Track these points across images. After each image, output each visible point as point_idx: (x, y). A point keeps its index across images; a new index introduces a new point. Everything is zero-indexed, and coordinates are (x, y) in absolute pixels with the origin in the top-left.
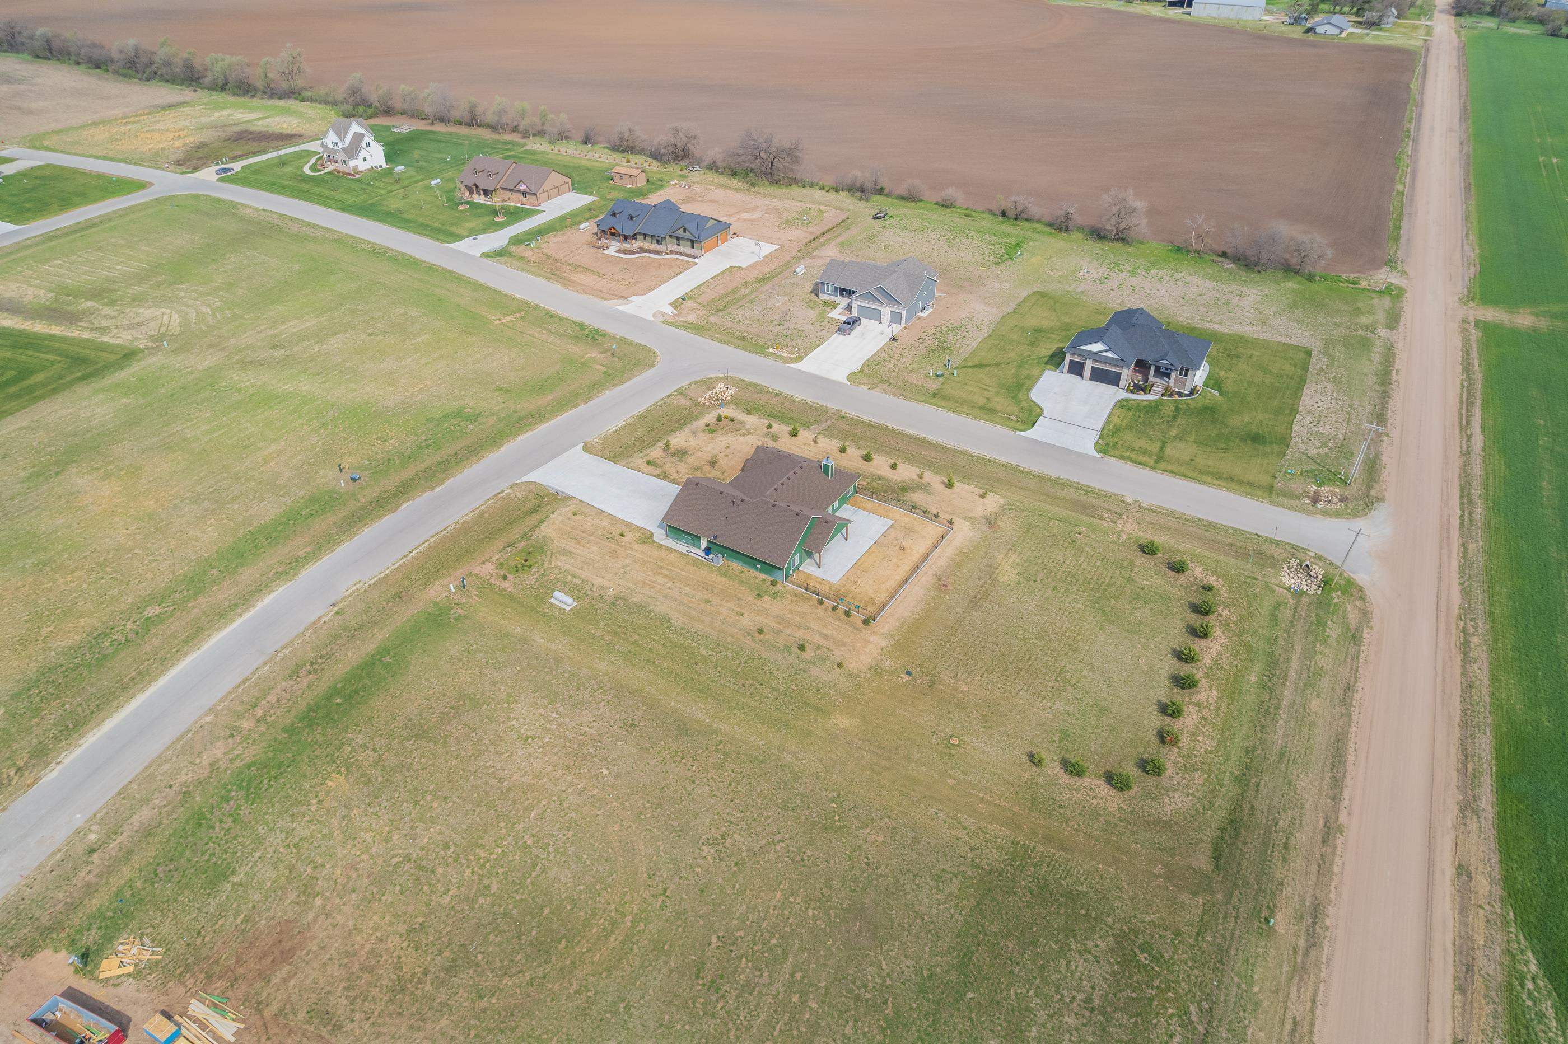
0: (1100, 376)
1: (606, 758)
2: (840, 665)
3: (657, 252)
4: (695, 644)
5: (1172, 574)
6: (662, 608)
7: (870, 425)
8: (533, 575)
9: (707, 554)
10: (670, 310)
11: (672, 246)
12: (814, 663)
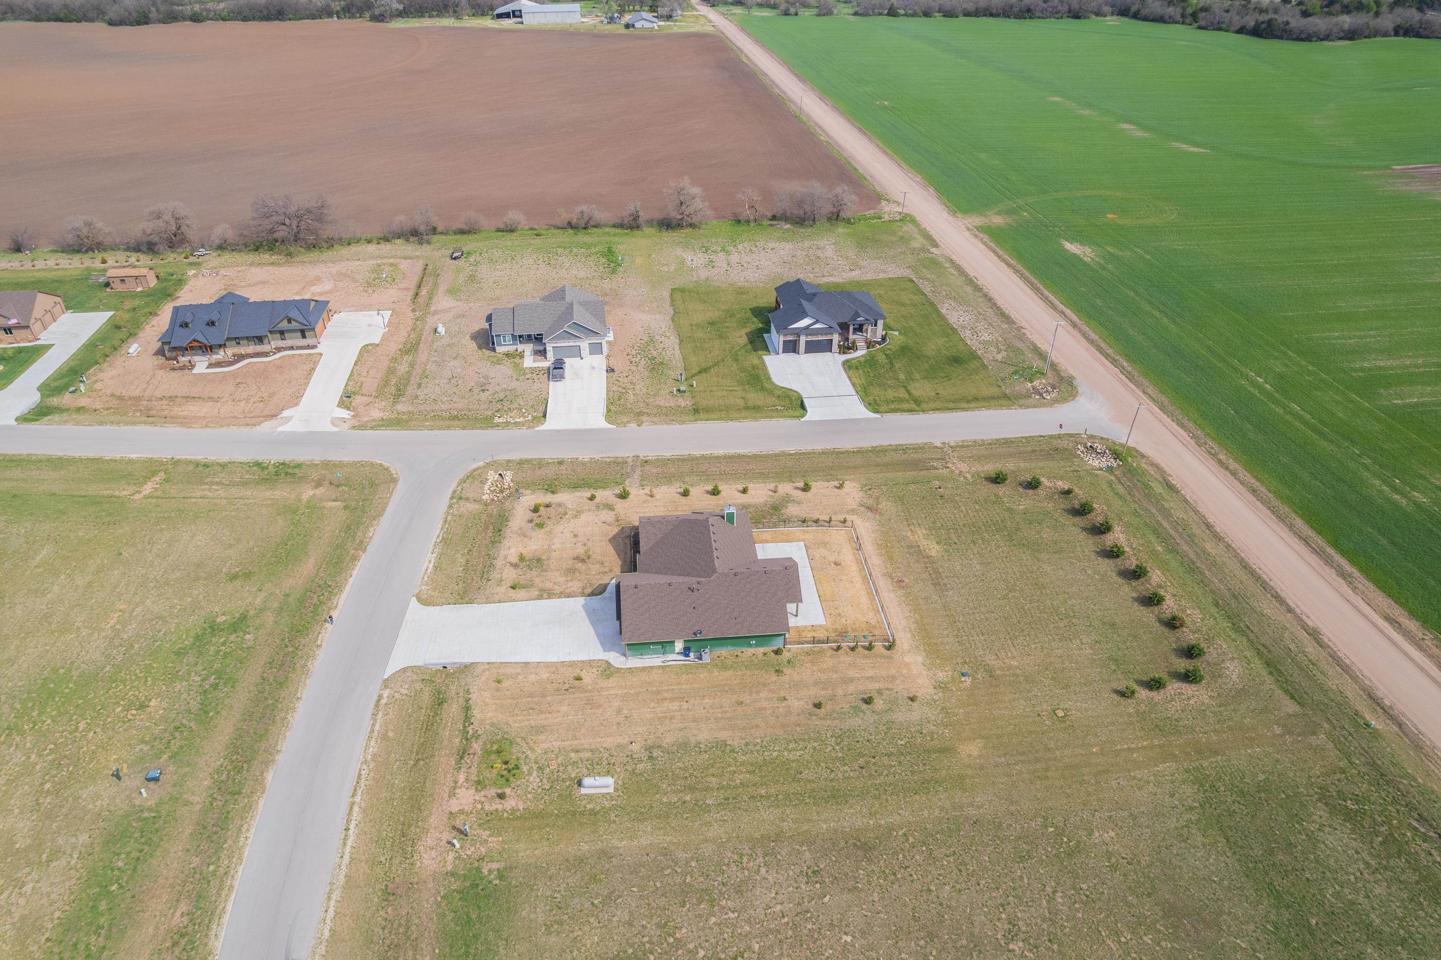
0: (812, 348)
1: (832, 924)
2: (912, 699)
3: (265, 354)
4: (775, 754)
5: (1031, 492)
6: (704, 735)
7: (678, 460)
8: (530, 774)
9: (687, 655)
10: (345, 414)
11: (276, 342)
12: (890, 709)
